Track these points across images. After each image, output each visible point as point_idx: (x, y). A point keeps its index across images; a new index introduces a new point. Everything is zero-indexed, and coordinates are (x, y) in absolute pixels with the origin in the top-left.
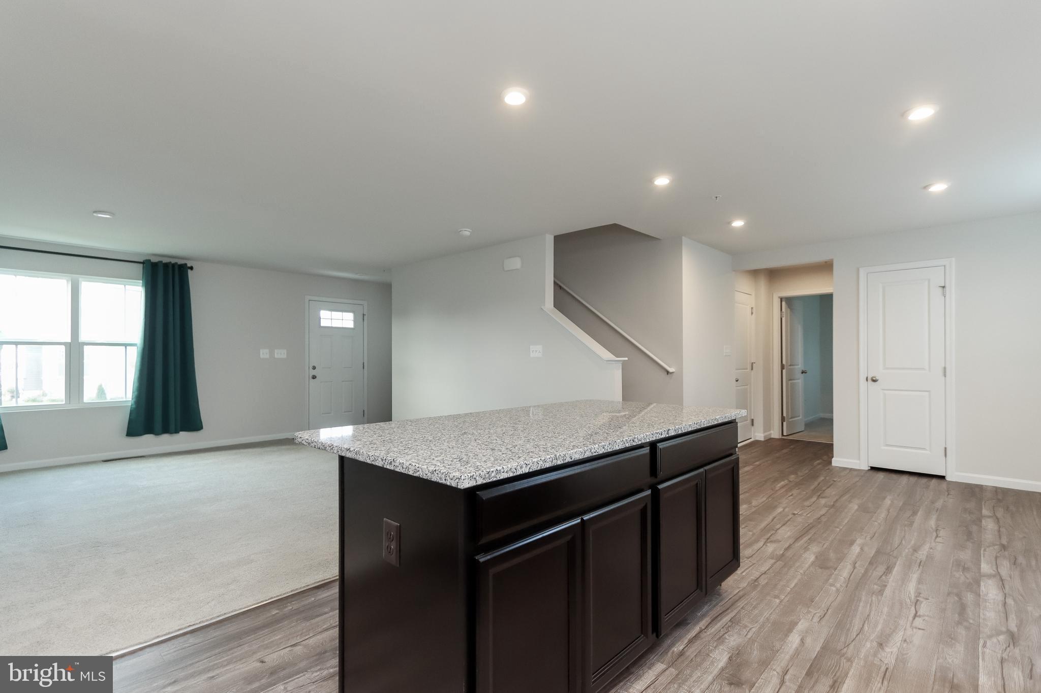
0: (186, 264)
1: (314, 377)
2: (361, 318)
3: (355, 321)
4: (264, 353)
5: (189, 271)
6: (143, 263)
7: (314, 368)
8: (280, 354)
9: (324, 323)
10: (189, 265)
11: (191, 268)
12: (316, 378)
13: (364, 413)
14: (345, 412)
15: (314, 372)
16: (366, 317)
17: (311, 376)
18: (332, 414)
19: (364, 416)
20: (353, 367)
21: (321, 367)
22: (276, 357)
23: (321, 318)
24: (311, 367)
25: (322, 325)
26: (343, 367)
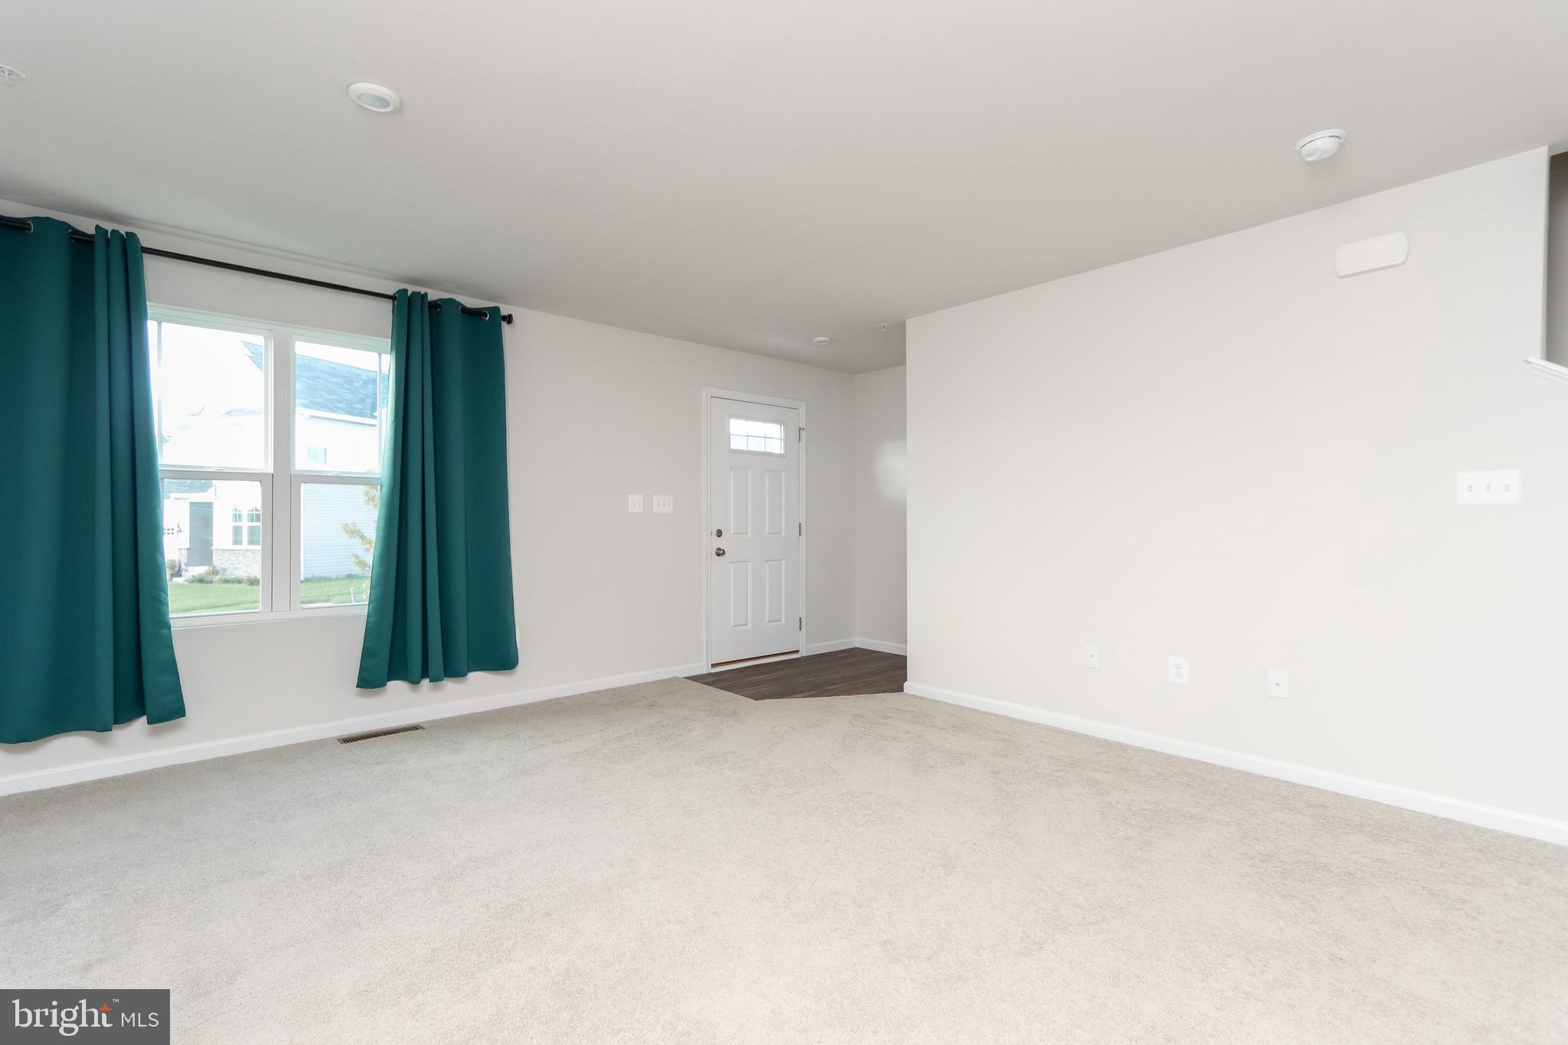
0: (497, 309)
1: (720, 553)
2: (796, 435)
3: (786, 440)
4: (635, 503)
5: (504, 324)
6: (393, 298)
7: (719, 533)
8: (663, 505)
9: (736, 444)
10: (504, 312)
11: (509, 319)
12: (724, 553)
13: (800, 624)
14: (770, 622)
15: (720, 543)
16: (803, 433)
17: (714, 551)
18: (749, 626)
19: (800, 629)
20: (783, 531)
21: (732, 532)
22: (654, 511)
23: (731, 433)
24: (714, 533)
25: (733, 447)
26: (767, 531)
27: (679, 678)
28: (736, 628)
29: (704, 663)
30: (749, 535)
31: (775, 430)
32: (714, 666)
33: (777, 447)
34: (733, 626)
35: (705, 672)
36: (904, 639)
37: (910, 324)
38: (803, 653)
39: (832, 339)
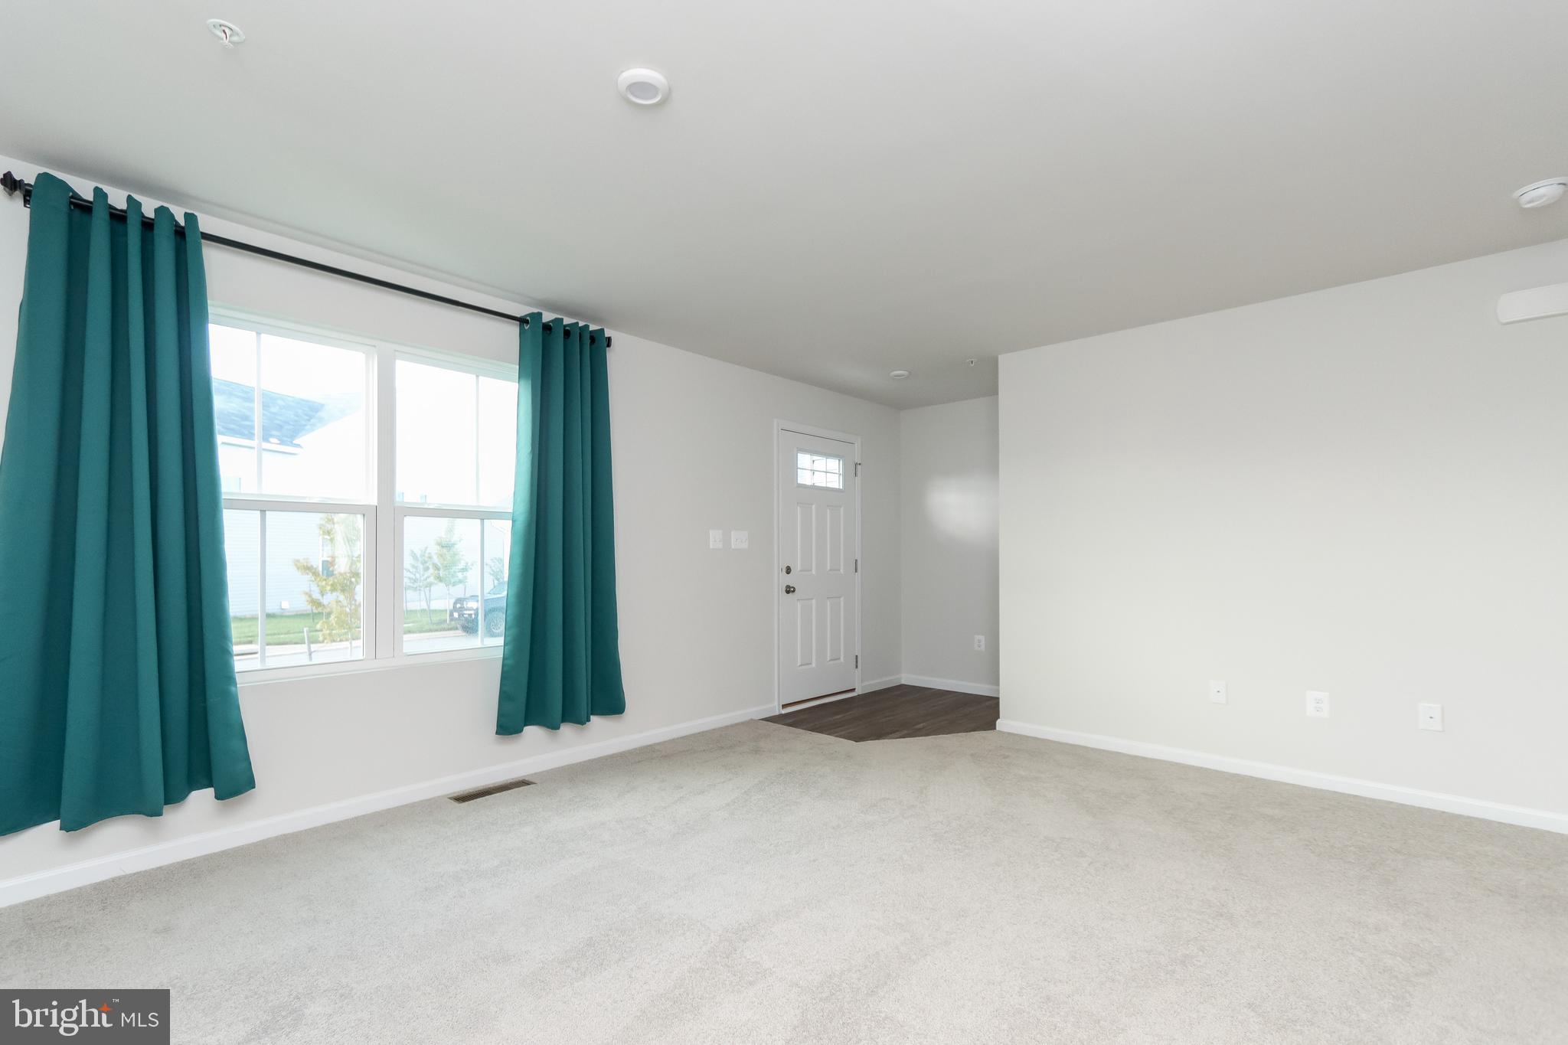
1: (789, 590)
2: (853, 470)
3: (844, 475)
4: (715, 539)
6: (522, 321)
7: (788, 570)
8: (740, 540)
9: (802, 478)
11: (609, 342)
12: (794, 591)
13: (857, 662)
14: (831, 660)
15: (790, 580)
16: (859, 467)
17: (784, 589)
18: (814, 665)
19: (857, 667)
20: (842, 567)
21: (799, 569)
22: (733, 547)
23: (799, 466)
24: (784, 570)
25: (800, 481)
26: (829, 568)
27: (755, 720)
28: (804, 667)
29: (776, 704)
30: (814, 572)
31: (834, 464)
32: (784, 706)
33: (835, 482)
34: (801, 665)
35: (777, 713)
36: (995, 680)
37: (1004, 361)
38: (858, 692)
39: (910, 372)
